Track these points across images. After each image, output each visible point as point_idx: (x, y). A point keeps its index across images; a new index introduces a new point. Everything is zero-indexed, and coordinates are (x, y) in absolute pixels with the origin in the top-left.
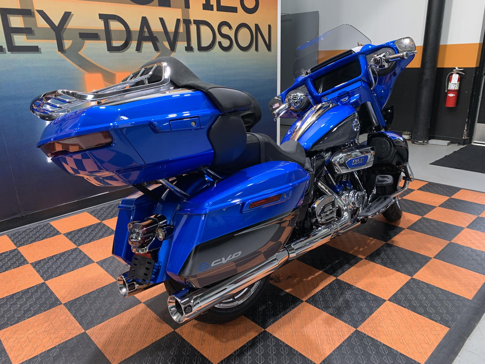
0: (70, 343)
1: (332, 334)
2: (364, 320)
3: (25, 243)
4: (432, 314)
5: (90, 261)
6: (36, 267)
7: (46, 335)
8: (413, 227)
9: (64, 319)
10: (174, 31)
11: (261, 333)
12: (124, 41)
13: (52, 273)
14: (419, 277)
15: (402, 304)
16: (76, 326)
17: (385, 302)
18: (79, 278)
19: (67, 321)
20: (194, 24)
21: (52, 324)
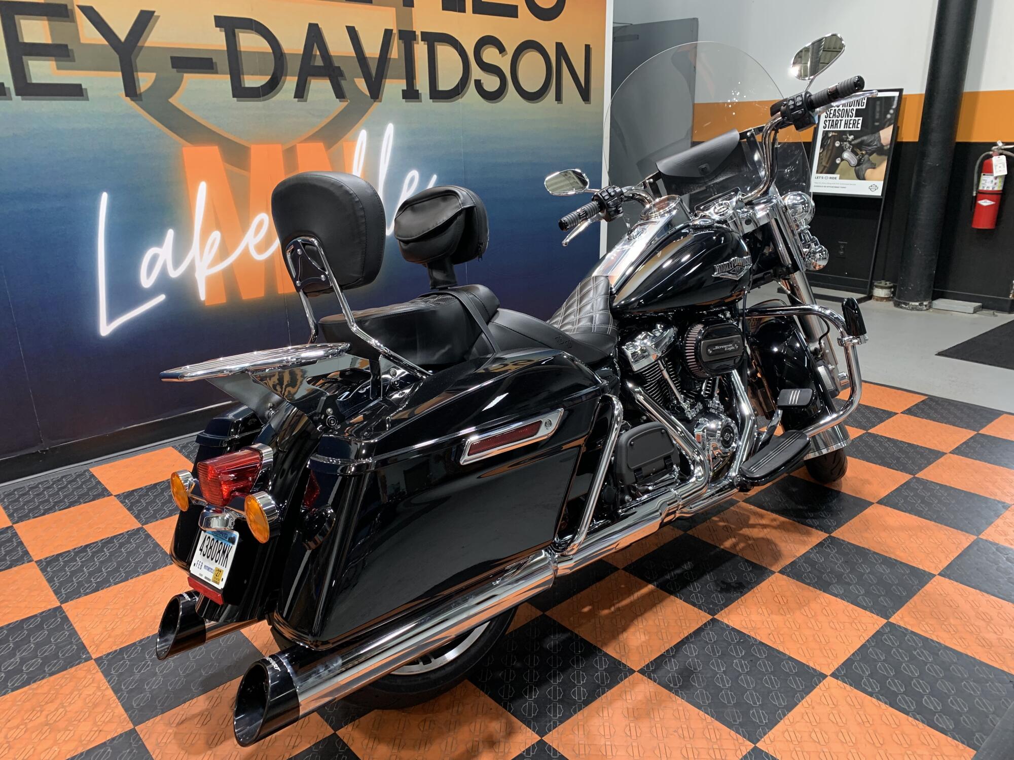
0: (97, 755)
1: (698, 755)
2: (773, 723)
3: (31, 514)
4: (934, 714)
5: (165, 559)
6: (46, 571)
7: (47, 733)
8: (892, 500)
10: (378, 56)
11: (533, 745)
12: (270, 77)
13: (80, 584)
14: (906, 619)
15: (863, 686)
16: (115, 714)
17: (825, 681)
18: (136, 599)
19: (98, 700)
20: (422, 41)
21: (63, 707)
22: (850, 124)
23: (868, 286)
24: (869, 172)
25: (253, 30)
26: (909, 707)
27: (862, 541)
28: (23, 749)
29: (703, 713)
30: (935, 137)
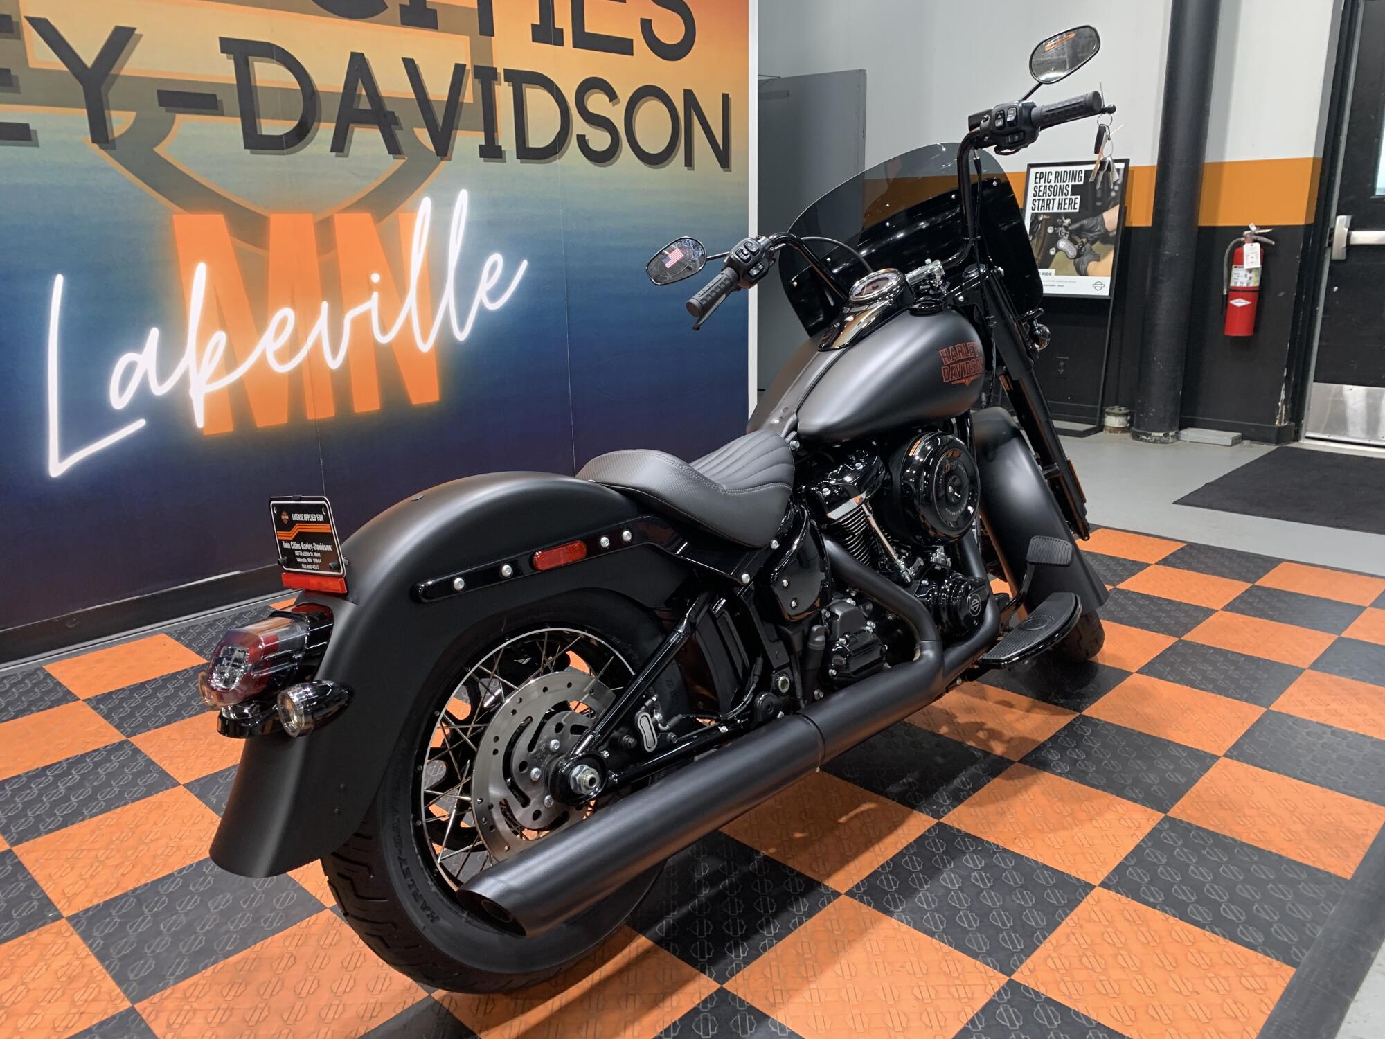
1: (936, 994)
2: (1030, 949)
4: (1237, 925)
5: (165, 781)
8: (1155, 668)
9: (65, 969)
10: (446, 99)
11: (711, 996)
12: (296, 123)
13: (39, 819)
14: (1189, 812)
15: (1143, 896)
16: (102, 990)
17: (1092, 892)
18: (124, 834)
19: (77, 971)
20: (505, 80)
21: (23, 984)
22: (1065, 204)
23: (1098, 414)
24: (1092, 266)
25: (277, 59)
26: (1204, 919)
27: (1122, 719)
29: (937, 941)
30: (1173, 218)
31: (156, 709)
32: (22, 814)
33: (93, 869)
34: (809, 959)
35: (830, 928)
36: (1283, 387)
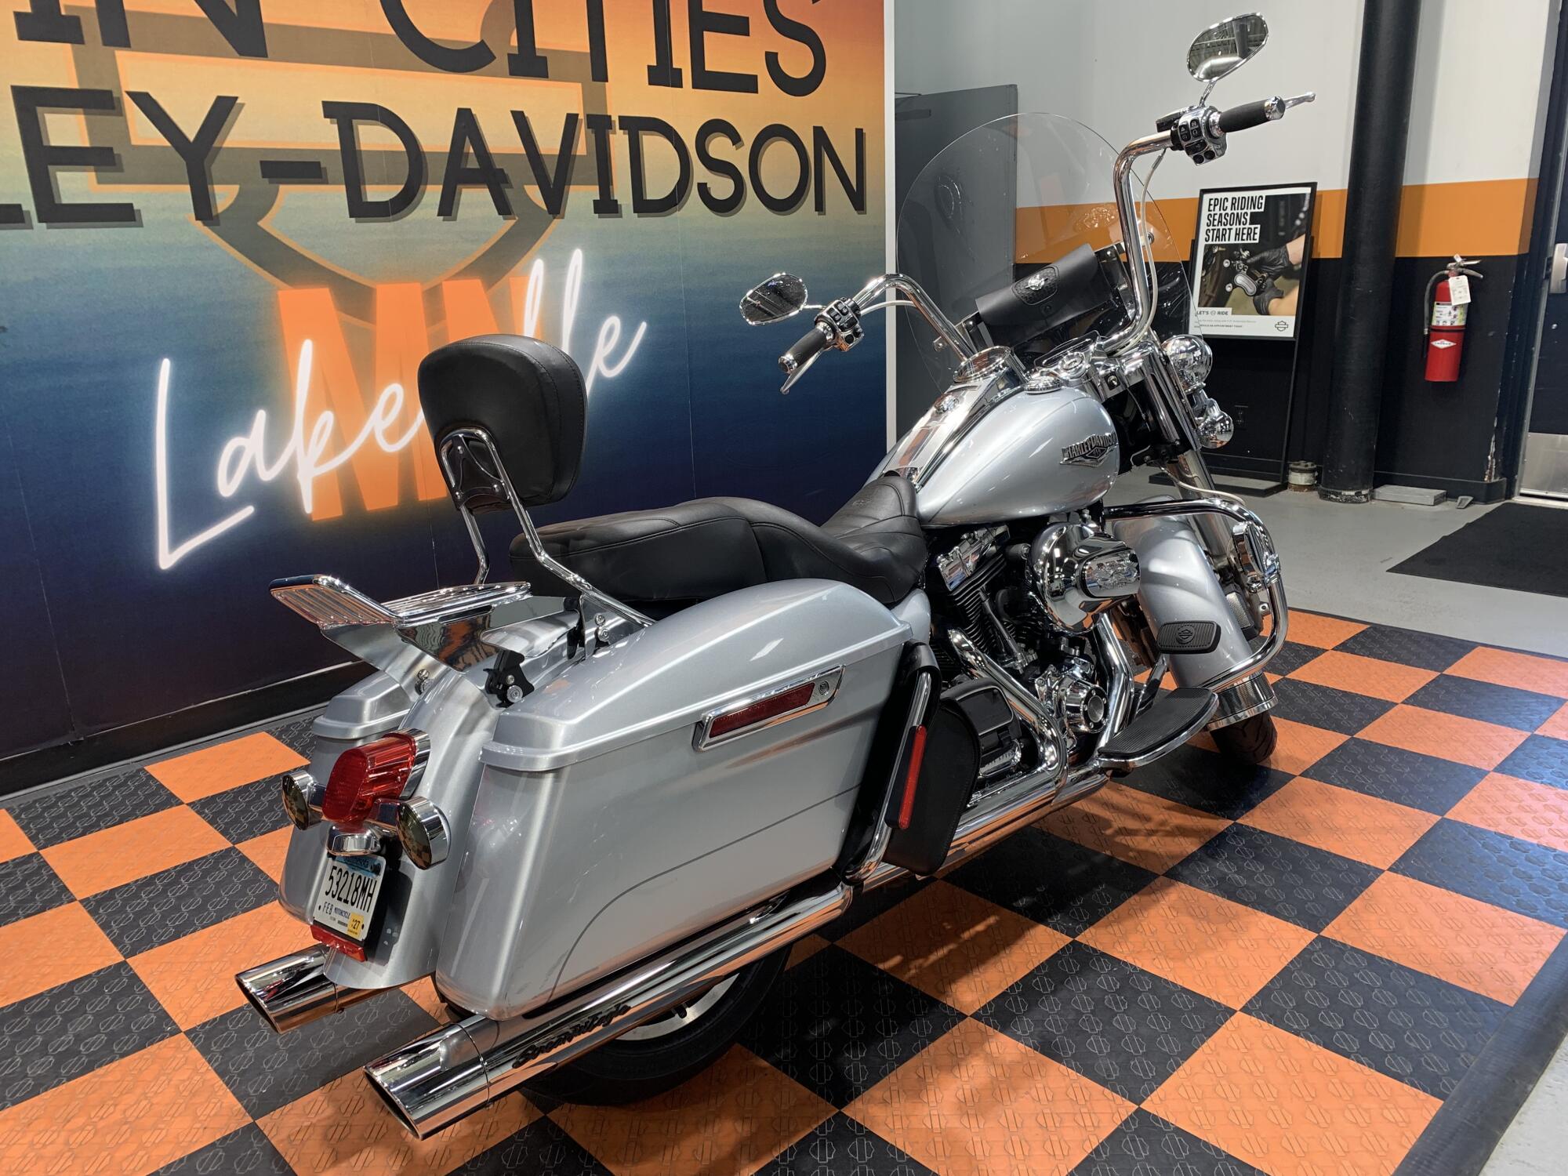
0: (203, 1161)
1: (1061, 1122)
2: (1162, 1077)
3: (64, 835)
4: (1385, 1054)
6: (98, 913)
7: (127, 1135)
8: (1320, 771)
9: (186, 1083)
10: (557, 152)
11: (829, 1121)
12: (402, 187)
13: (151, 930)
14: (1343, 931)
15: (1286, 1022)
16: (224, 1105)
17: (1232, 1018)
18: (236, 947)
19: (197, 1087)
20: (620, 128)
21: (146, 1098)
22: (1243, 234)
23: (1282, 470)
24: (1274, 303)
25: (377, 120)
26: (1350, 1047)
27: (1280, 828)
28: (94, 1159)
29: (1065, 1067)
30: (1365, 251)
31: (262, 814)
32: (134, 925)
33: (207, 983)
34: (931, 1084)
35: (954, 1052)
36: (1493, 439)
